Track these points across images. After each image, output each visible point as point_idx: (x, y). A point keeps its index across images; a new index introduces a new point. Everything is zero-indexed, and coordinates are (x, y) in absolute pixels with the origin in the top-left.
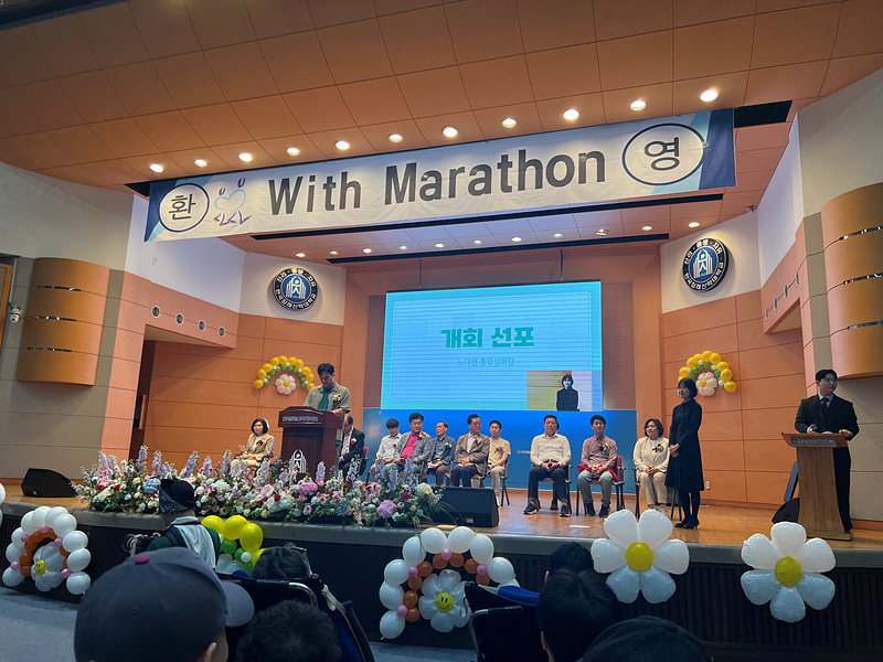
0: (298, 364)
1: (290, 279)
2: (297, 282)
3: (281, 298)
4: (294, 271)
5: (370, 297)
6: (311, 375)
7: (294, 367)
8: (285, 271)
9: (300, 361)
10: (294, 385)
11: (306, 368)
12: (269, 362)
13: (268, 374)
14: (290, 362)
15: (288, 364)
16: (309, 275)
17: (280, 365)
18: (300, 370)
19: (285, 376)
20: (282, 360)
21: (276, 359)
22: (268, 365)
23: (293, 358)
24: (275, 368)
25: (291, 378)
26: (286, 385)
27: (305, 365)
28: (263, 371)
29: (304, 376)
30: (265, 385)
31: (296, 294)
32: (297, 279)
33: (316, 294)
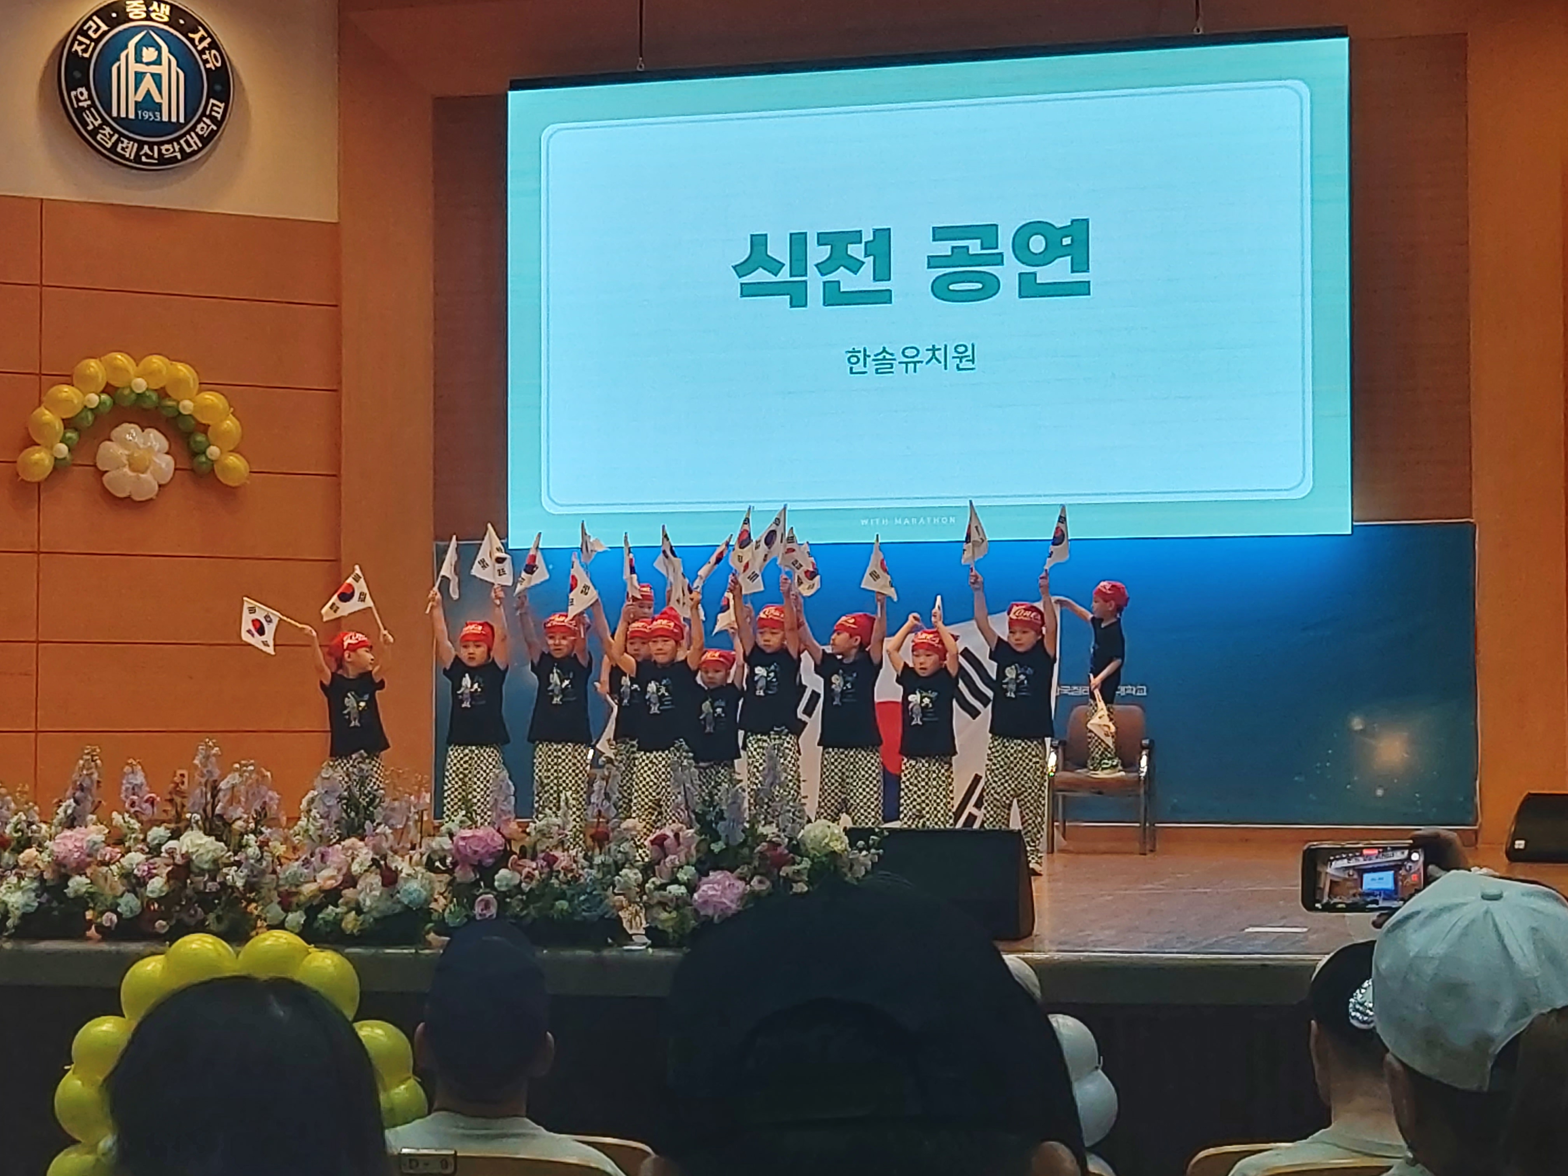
0: (179, 382)
1: (120, 43)
2: (149, 54)
3: (93, 122)
4: (135, 10)
5: (439, 103)
6: (230, 424)
7: (163, 393)
8: (102, 13)
9: (183, 370)
10: (166, 463)
11: (211, 398)
12: (68, 379)
13: (68, 423)
14: (147, 374)
15: (140, 384)
16: (193, 25)
17: (108, 389)
18: (187, 406)
19: (130, 432)
20: (115, 369)
21: (93, 366)
22: (66, 391)
23: (157, 361)
24: (94, 399)
25: (156, 440)
26: (137, 466)
27: (204, 386)
28: (47, 415)
29: (205, 429)
30: (59, 466)
31: (148, 103)
32: (148, 42)
33: (225, 99)
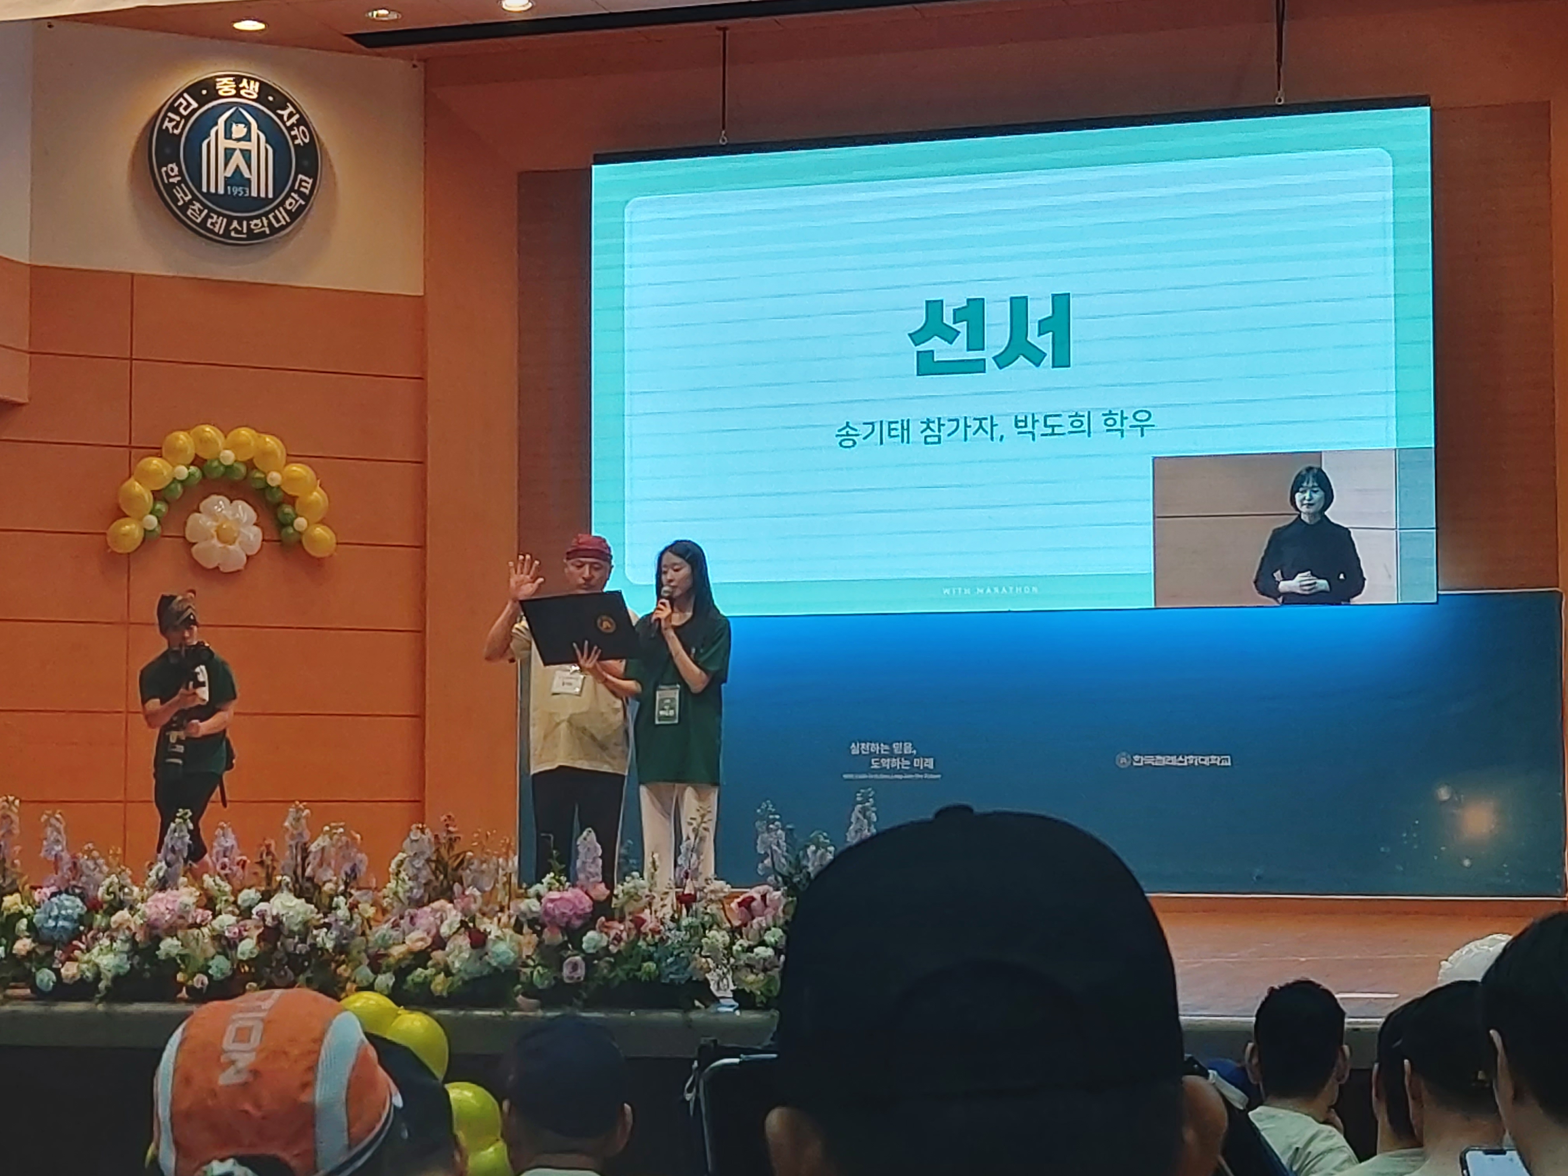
0: (267, 454)
1: (210, 119)
2: (239, 130)
3: (183, 197)
4: (225, 87)
5: (524, 177)
6: (317, 495)
7: (250, 465)
8: (193, 90)
9: (271, 442)
10: (253, 535)
11: (297, 469)
12: (157, 451)
13: (157, 495)
14: (234, 447)
15: (229, 456)
17: (198, 461)
18: (275, 478)
19: (219, 504)
20: (203, 441)
21: (182, 438)
22: (155, 462)
23: (245, 433)
24: (183, 472)
25: (244, 511)
26: (225, 537)
27: (292, 458)
28: (137, 488)
29: (292, 500)
30: (149, 537)
31: (237, 179)
32: (237, 118)
33: (313, 174)
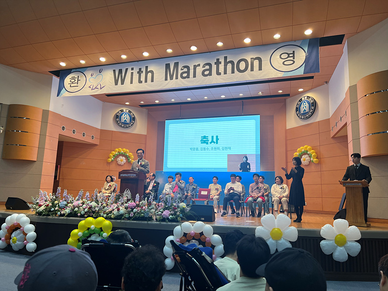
0: (127, 152)
1: (123, 114)
2: (126, 115)
3: (119, 122)
4: (125, 110)
5: (158, 122)
6: (133, 156)
7: (125, 153)
8: (121, 111)
9: (127, 150)
10: (125, 161)
11: (130, 153)
13: (113, 156)
15: (122, 152)
16: (131, 112)
17: (119, 152)
18: (128, 154)
19: (121, 157)
20: (119, 150)
21: (117, 149)
22: (113, 152)
23: (124, 149)
24: (117, 153)
25: (124, 158)
26: (121, 161)
28: (111, 155)
29: (130, 157)
30: (112, 161)
31: (125, 121)
33: (134, 120)
